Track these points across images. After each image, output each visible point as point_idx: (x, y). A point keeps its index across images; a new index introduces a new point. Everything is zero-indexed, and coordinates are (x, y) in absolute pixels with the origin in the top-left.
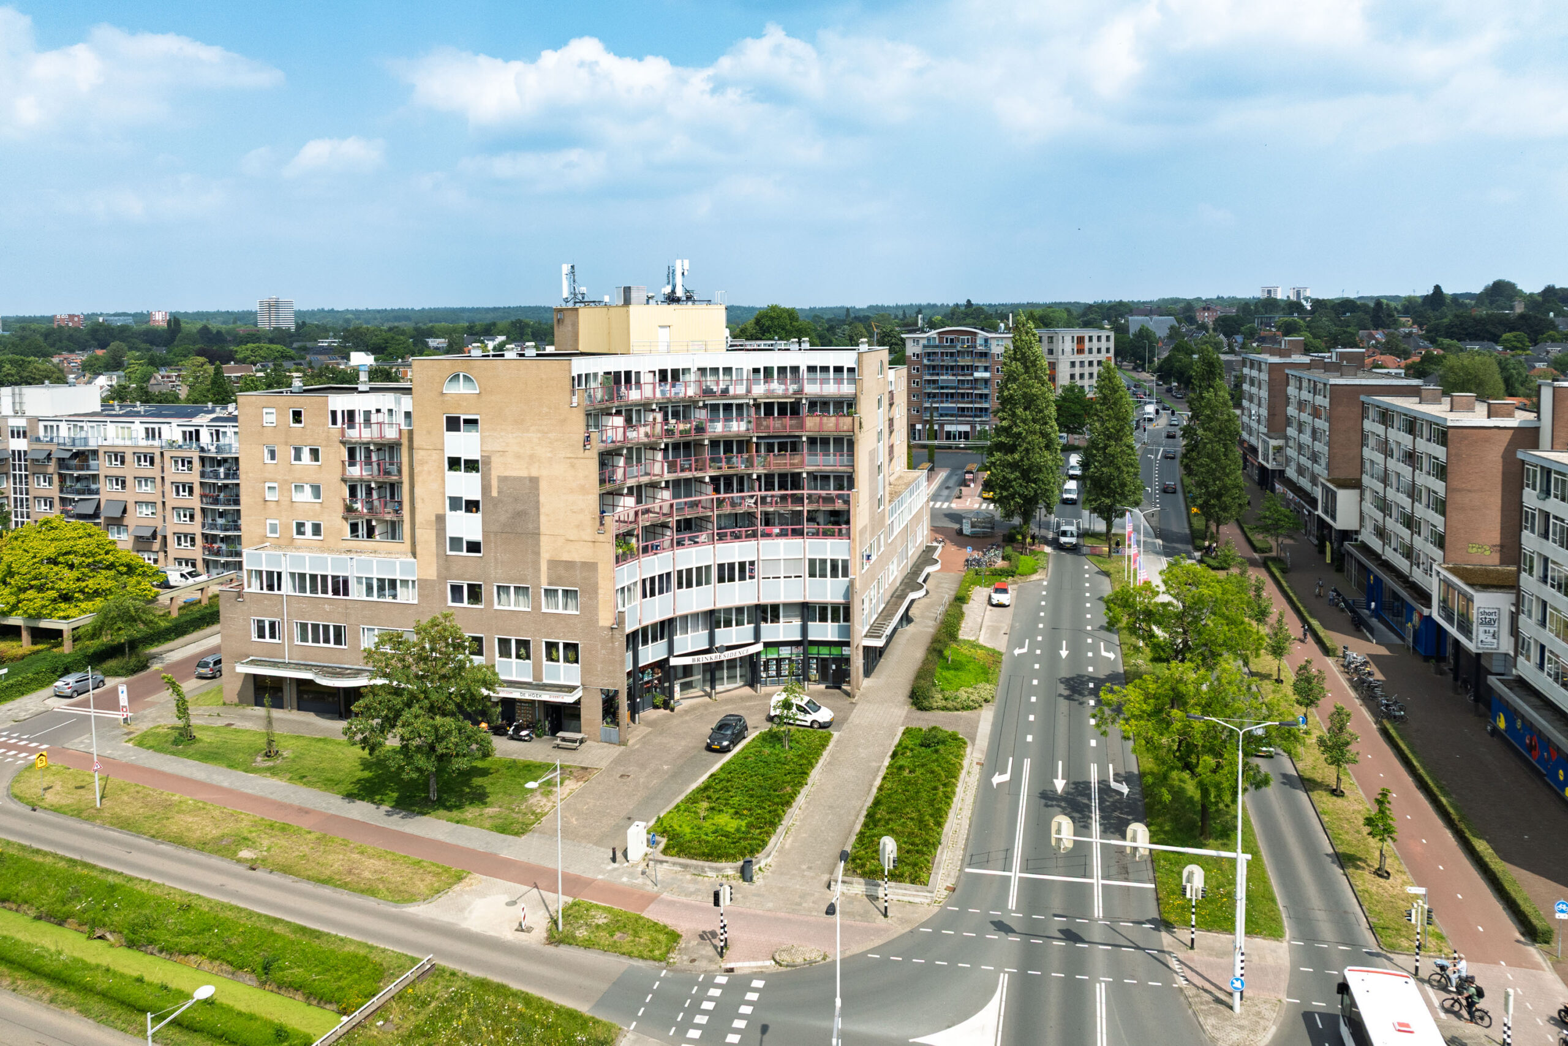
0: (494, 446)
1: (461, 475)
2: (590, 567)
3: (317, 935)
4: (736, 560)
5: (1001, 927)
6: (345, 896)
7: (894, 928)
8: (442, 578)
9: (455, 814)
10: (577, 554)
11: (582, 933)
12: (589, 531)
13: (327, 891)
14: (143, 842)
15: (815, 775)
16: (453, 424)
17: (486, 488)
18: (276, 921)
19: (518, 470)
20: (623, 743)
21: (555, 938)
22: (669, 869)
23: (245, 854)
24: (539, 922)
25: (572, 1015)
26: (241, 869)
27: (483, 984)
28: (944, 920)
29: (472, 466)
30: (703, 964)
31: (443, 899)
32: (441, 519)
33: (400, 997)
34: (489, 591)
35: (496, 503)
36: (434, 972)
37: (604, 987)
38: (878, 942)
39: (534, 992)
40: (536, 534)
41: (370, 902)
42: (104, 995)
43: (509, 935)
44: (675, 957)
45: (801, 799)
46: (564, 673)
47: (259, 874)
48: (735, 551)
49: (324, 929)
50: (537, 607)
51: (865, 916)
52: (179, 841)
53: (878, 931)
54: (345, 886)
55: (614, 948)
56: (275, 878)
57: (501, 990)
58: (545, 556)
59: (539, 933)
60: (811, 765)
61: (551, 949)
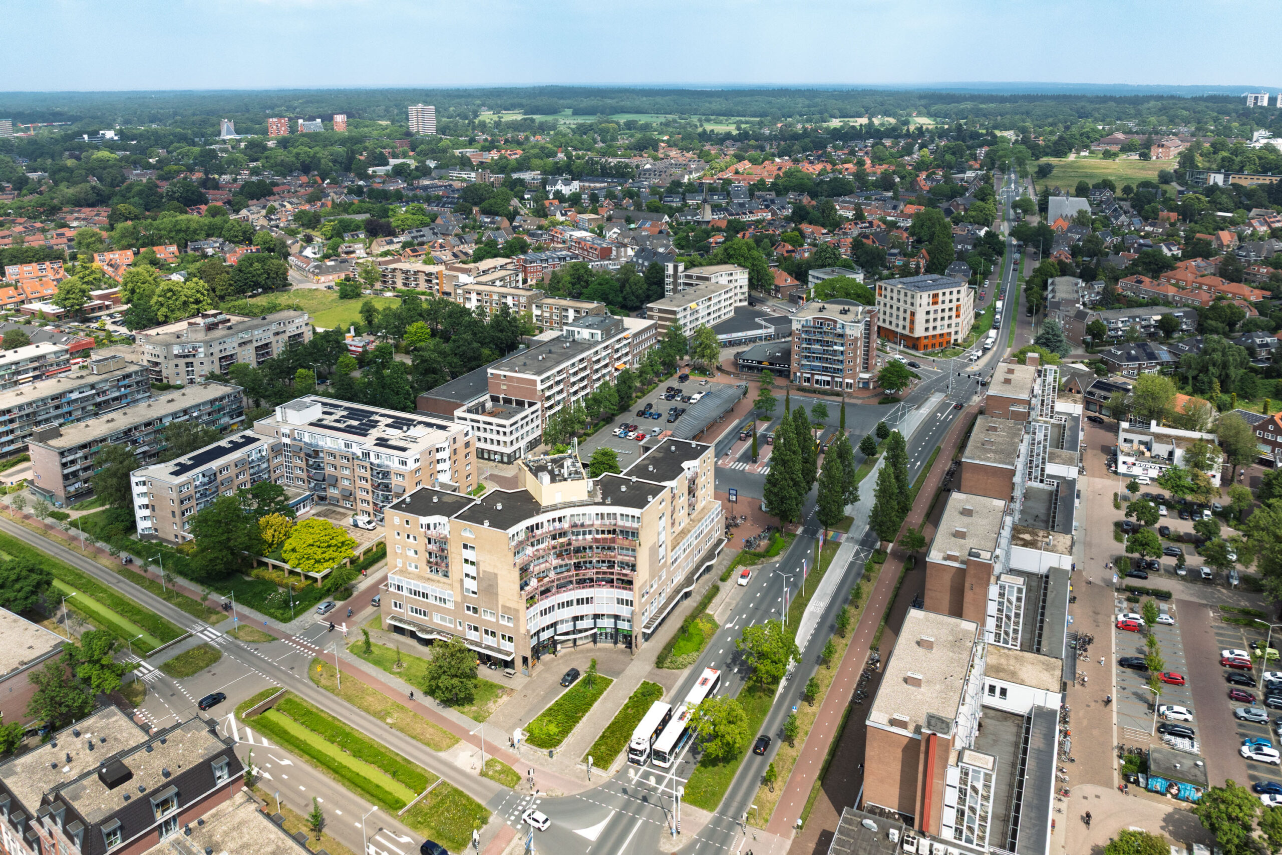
0: (480, 558)
1: (469, 565)
2: (517, 611)
3: (409, 762)
4: (585, 597)
5: (625, 791)
6: (419, 745)
7: (590, 785)
8: (463, 602)
9: (461, 708)
10: (512, 605)
11: (491, 773)
12: (516, 598)
13: (414, 742)
14: (355, 709)
15: (596, 705)
16: (465, 546)
17: (478, 573)
18: (398, 755)
19: (490, 569)
20: (530, 676)
21: (483, 774)
22: (526, 748)
23: (389, 720)
24: (479, 765)
25: (479, 806)
26: (387, 727)
27: (456, 791)
28: (609, 785)
29: (473, 563)
30: (524, 791)
31: (451, 750)
32: (462, 581)
33: (431, 793)
34: (481, 610)
35: (482, 579)
36: (444, 783)
37: (492, 796)
38: (582, 791)
39: (471, 795)
40: (497, 594)
41: (427, 749)
42: (349, 780)
43: (468, 770)
44: (517, 787)
45: (584, 719)
46: (508, 646)
47: (393, 730)
48: (584, 593)
49: (412, 760)
50: (498, 620)
51: (583, 779)
52: (367, 711)
53: (585, 786)
54: (420, 740)
55: (499, 781)
56: (398, 733)
57: (461, 794)
58: (500, 603)
59: (478, 771)
60: (595, 700)
61: (480, 778)
